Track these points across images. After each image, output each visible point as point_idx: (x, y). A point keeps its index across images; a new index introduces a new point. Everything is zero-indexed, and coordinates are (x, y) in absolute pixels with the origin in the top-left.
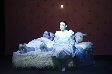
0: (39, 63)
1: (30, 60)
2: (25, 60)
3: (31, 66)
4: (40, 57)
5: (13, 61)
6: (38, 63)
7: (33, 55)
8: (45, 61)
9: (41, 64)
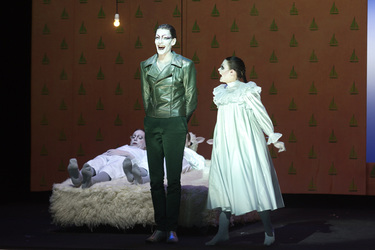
0: (120, 215)
1: (97, 206)
2: (85, 206)
3: (98, 221)
4: (124, 199)
5: (54, 207)
6: (118, 214)
7: (106, 193)
8: (135, 209)
9: (124, 216)
